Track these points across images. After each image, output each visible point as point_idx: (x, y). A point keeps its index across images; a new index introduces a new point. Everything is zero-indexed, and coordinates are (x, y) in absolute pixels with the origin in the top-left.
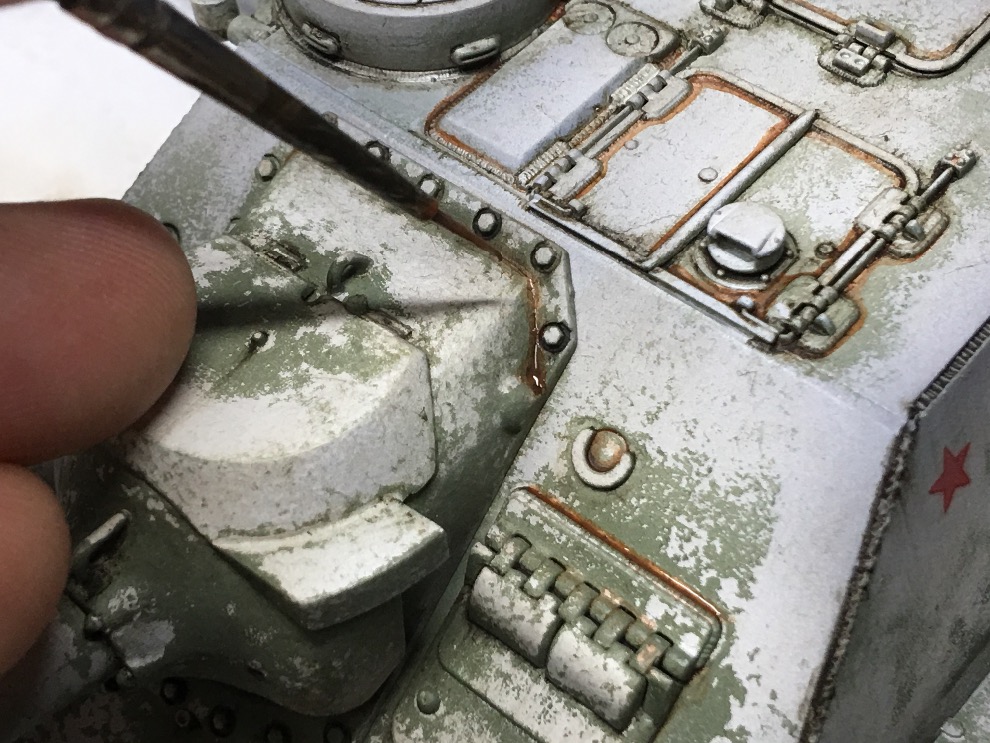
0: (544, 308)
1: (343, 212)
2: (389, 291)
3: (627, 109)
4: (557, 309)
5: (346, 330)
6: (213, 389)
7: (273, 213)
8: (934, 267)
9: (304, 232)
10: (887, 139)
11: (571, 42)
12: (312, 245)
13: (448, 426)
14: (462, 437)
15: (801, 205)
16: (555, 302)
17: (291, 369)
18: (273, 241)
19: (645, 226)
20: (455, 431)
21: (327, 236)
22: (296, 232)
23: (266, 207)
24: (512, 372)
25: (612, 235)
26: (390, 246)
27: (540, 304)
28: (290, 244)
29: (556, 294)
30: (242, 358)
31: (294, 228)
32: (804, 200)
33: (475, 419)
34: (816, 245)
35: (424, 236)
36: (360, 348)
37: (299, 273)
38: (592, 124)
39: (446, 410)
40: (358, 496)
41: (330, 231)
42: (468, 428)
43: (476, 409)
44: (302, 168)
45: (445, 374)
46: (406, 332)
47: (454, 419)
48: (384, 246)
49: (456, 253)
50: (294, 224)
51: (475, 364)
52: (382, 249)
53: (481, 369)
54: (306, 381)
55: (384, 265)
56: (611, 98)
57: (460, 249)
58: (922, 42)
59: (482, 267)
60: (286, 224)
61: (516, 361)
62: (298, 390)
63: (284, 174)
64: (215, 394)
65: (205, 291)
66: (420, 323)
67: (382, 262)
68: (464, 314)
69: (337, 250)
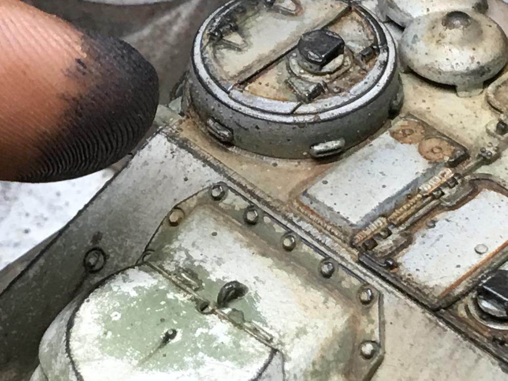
0: (363, 331)
1: (229, 253)
2: (258, 310)
3: (429, 198)
4: (372, 332)
5: (229, 333)
6: (139, 365)
7: (180, 249)
9: (202, 264)
11: (394, 148)
12: (208, 274)
16: (371, 327)
17: (192, 356)
18: (180, 268)
19: (436, 280)
21: (217, 268)
22: (196, 264)
23: (176, 244)
24: (339, 372)
25: (413, 284)
26: (261, 279)
27: (360, 328)
28: (192, 272)
29: (372, 322)
30: (159, 345)
31: (195, 261)
35: (284, 274)
36: (238, 346)
37: (198, 292)
38: (405, 207)
41: (220, 265)
44: (201, 220)
45: (294, 368)
46: (269, 338)
48: (257, 278)
49: (305, 288)
50: (195, 258)
51: (314, 364)
52: (255, 280)
53: (317, 367)
54: (202, 365)
55: (256, 292)
56: (419, 190)
57: (308, 284)
59: (323, 299)
60: (189, 258)
61: (342, 365)
62: (197, 370)
63: (189, 223)
64: (140, 368)
65: (133, 299)
66: (279, 333)
67: (254, 289)
68: (308, 329)
69: (224, 278)
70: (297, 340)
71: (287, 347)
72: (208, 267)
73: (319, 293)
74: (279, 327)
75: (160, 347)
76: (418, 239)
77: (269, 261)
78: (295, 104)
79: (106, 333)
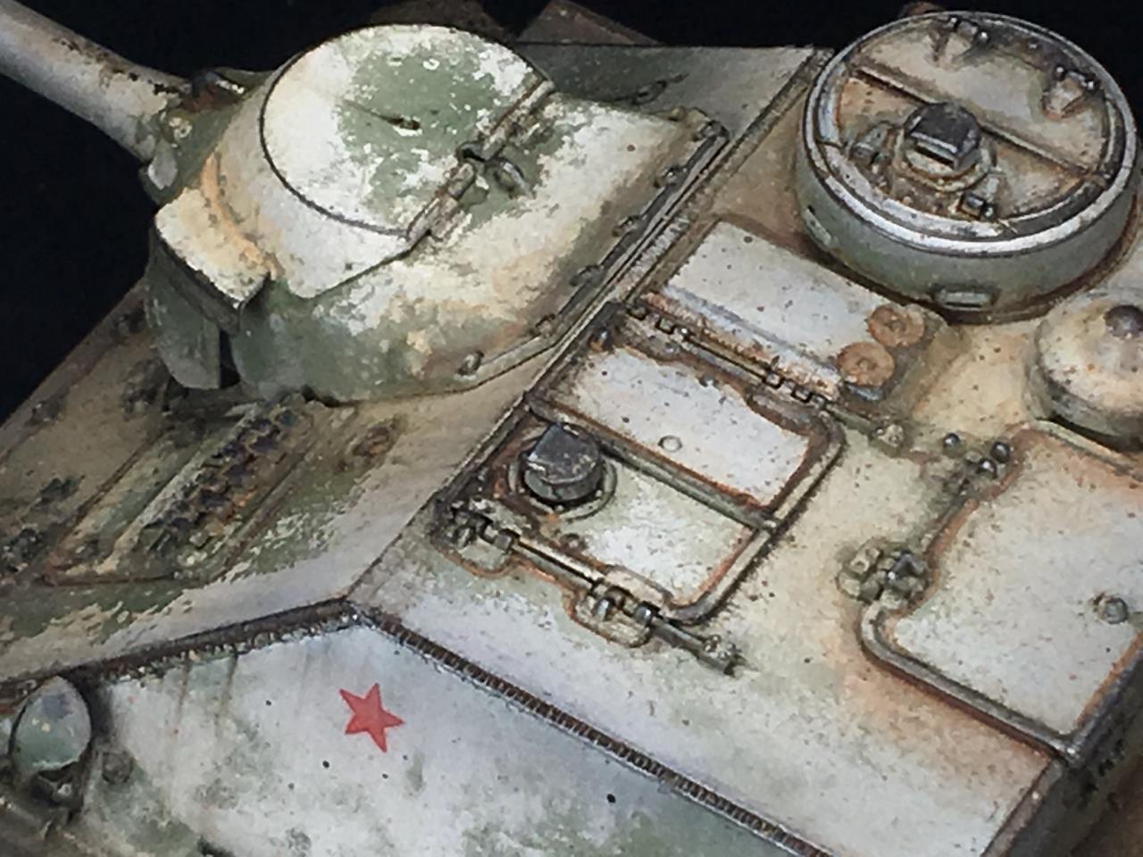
1: (598, 170)
4: (493, 351)
5: (426, 183)
6: (346, 102)
7: (591, 116)
8: (564, 634)
9: (567, 144)
10: (754, 598)
11: (853, 312)
12: (550, 153)
13: (355, 296)
14: (353, 317)
15: (638, 523)
17: (374, 152)
18: (552, 122)
19: (590, 396)
20: (354, 306)
21: (565, 162)
22: (566, 138)
23: (599, 110)
24: (432, 343)
25: (574, 372)
26: (556, 212)
27: (501, 342)
30: (386, 116)
31: (571, 136)
32: (644, 526)
33: (373, 322)
34: (580, 533)
39: (367, 289)
40: (262, 237)
41: (571, 164)
42: (363, 318)
43: (383, 318)
45: (400, 276)
47: (364, 299)
48: (557, 206)
50: (577, 134)
51: (420, 300)
52: (553, 207)
53: (417, 306)
54: (360, 163)
55: (529, 210)
57: (560, 266)
58: (910, 626)
59: (535, 285)
60: (576, 128)
61: (444, 342)
62: (350, 160)
64: (340, 103)
65: (469, 77)
66: (456, 244)
67: (533, 208)
68: (470, 277)
69: (547, 173)
70: (447, 266)
71: (431, 258)
72: (564, 151)
73: (545, 280)
74: (466, 244)
75: (383, 118)
76: (671, 369)
77: (595, 214)
78: (835, 139)
79: (397, 60)
